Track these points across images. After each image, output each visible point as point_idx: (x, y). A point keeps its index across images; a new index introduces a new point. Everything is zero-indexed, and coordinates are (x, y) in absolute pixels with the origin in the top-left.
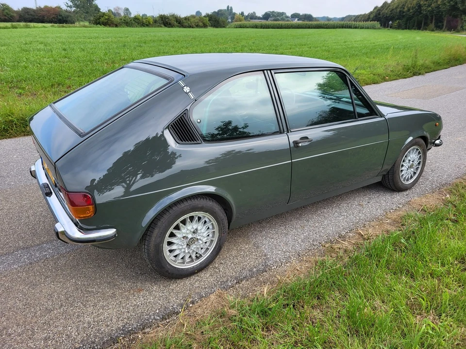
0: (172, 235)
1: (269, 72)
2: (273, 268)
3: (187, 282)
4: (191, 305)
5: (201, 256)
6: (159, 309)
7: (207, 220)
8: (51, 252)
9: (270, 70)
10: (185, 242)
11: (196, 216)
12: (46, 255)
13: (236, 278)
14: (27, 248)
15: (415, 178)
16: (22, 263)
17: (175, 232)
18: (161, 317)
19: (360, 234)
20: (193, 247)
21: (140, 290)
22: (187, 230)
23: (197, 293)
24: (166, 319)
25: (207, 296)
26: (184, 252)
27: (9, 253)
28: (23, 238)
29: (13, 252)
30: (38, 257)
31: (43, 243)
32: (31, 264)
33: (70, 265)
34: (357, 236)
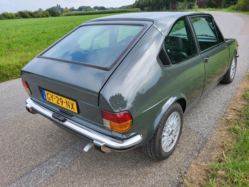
0: (164, 131)
2: (209, 139)
3: (169, 160)
4: (186, 175)
6: (170, 184)
8: (60, 163)
10: (168, 134)
12: (58, 166)
14: (40, 165)
17: (165, 128)
19: (232, 109)
20: (171, 136)
21: (146, 174)
22: (170, 126)
23: (183, 166)
25: (190, 166)
27: (28, 172)
28: (30, 159)
29: (31, 171)
30: (53, 169)
31: (49, 159)
32: (52, 175)
33: (83, 169)
34: (233, 111)
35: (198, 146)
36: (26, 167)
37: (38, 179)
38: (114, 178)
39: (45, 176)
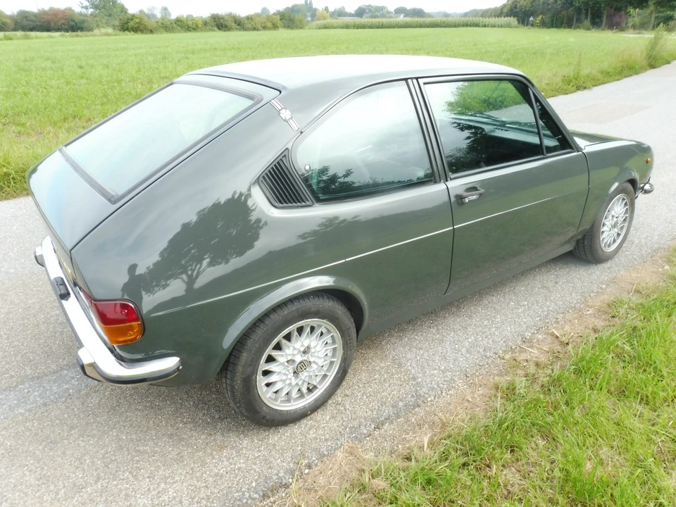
0: (270, 359)
1: (415, 81)
2: (429, 399)
3: (296, 430)
4: (307, 471)
5: (315, 387)
6: (256, 481)
7: (324, 331)
8: (76, 383)
9: (417, 78)
10: (291, 368)
11: (308, 325)
12: (68, 389)
13: (373, 421)
14: (38, 378)
15: (619, 241)
16: (32, 404)
17: (275, 353)
18: (261, 493)
19: (553, 334)
20: (304, 375)
21: (222, 448)
22: (292, 350)
23: (315, 450)
24: (269, 497)
25: (331, 453)
26: (290, 384)
27: (10, 387)
28: (31, 361)
29: (17, 386)
30: (56, 393)
31: (62, 369)
32: (45, 405)
33: (107, 406)
34: (549, 339)
35: (387, 411)
36: (12, 376)
37: (18, 406)
38: (153, 440)
39: (35, 401)
